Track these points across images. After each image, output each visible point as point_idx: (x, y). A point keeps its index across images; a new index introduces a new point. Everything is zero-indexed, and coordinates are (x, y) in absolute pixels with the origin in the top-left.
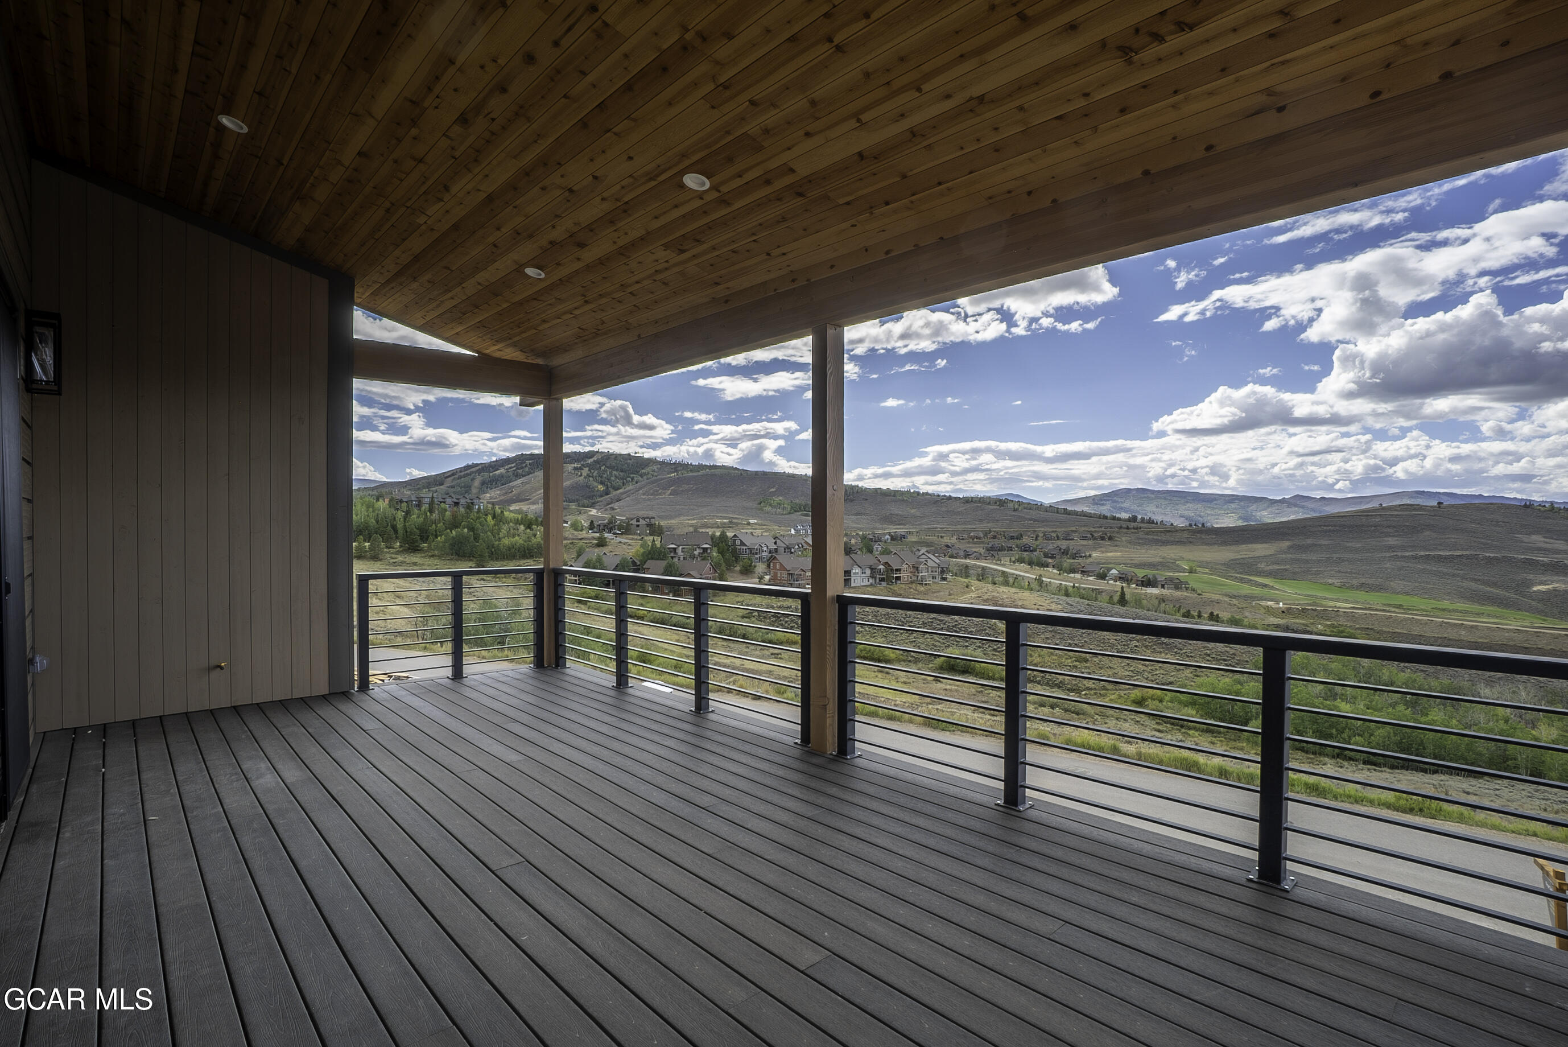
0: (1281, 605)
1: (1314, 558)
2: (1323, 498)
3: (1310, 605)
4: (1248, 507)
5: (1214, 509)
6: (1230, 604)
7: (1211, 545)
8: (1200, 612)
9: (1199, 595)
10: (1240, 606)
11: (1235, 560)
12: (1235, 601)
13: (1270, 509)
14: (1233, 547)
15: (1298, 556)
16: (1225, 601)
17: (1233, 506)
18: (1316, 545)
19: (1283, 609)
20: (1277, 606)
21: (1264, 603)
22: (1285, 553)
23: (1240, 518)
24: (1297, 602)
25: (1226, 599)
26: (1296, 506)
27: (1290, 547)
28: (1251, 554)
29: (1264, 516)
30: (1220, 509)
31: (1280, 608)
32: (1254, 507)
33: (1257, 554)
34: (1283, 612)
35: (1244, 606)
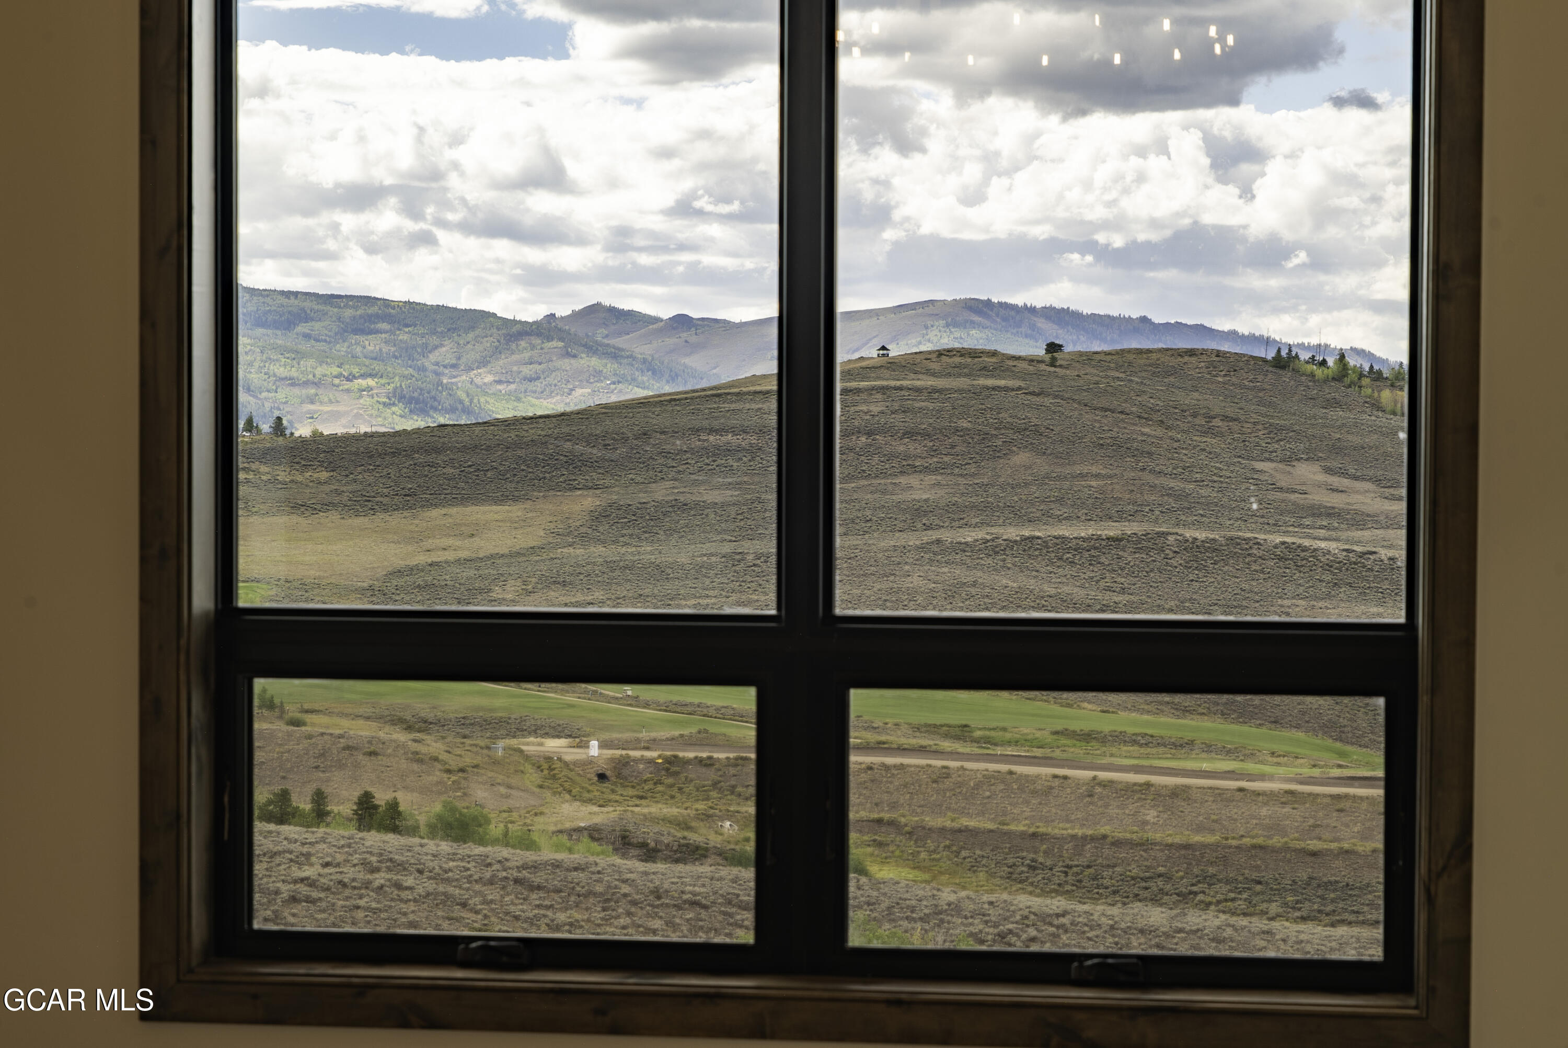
0: (594, 749)
1: (683, 559)
2: (682, 321)
3: (688, 742)
4: (427, 350)
5: (298, 355)
6: (417, 758)
7: (315, 511)
8: (319, 798)
9: (297, 723)
10: (454, 763)
11: (411, 570)
12: (433, 745)
13: (502, 362)
14: (396, 520)
15: (628, 552)
16: (398, 746)
17: (372, 344)
18: (684, 507)
19: (603, 767)
20: (573, 755)
21: (531, 745)
22: (584, 540)
23: (399, 396)
24: (644, 735)
25: (401, 736)
26: (592, 348)
27: (598, 517)
28: (464, 549)
29: (483, 389)
30: (322, 359)
31: (590, 762)
32: (445, 352)
33: (488, 544)
34: (602, 777)
35: (468, 760)
